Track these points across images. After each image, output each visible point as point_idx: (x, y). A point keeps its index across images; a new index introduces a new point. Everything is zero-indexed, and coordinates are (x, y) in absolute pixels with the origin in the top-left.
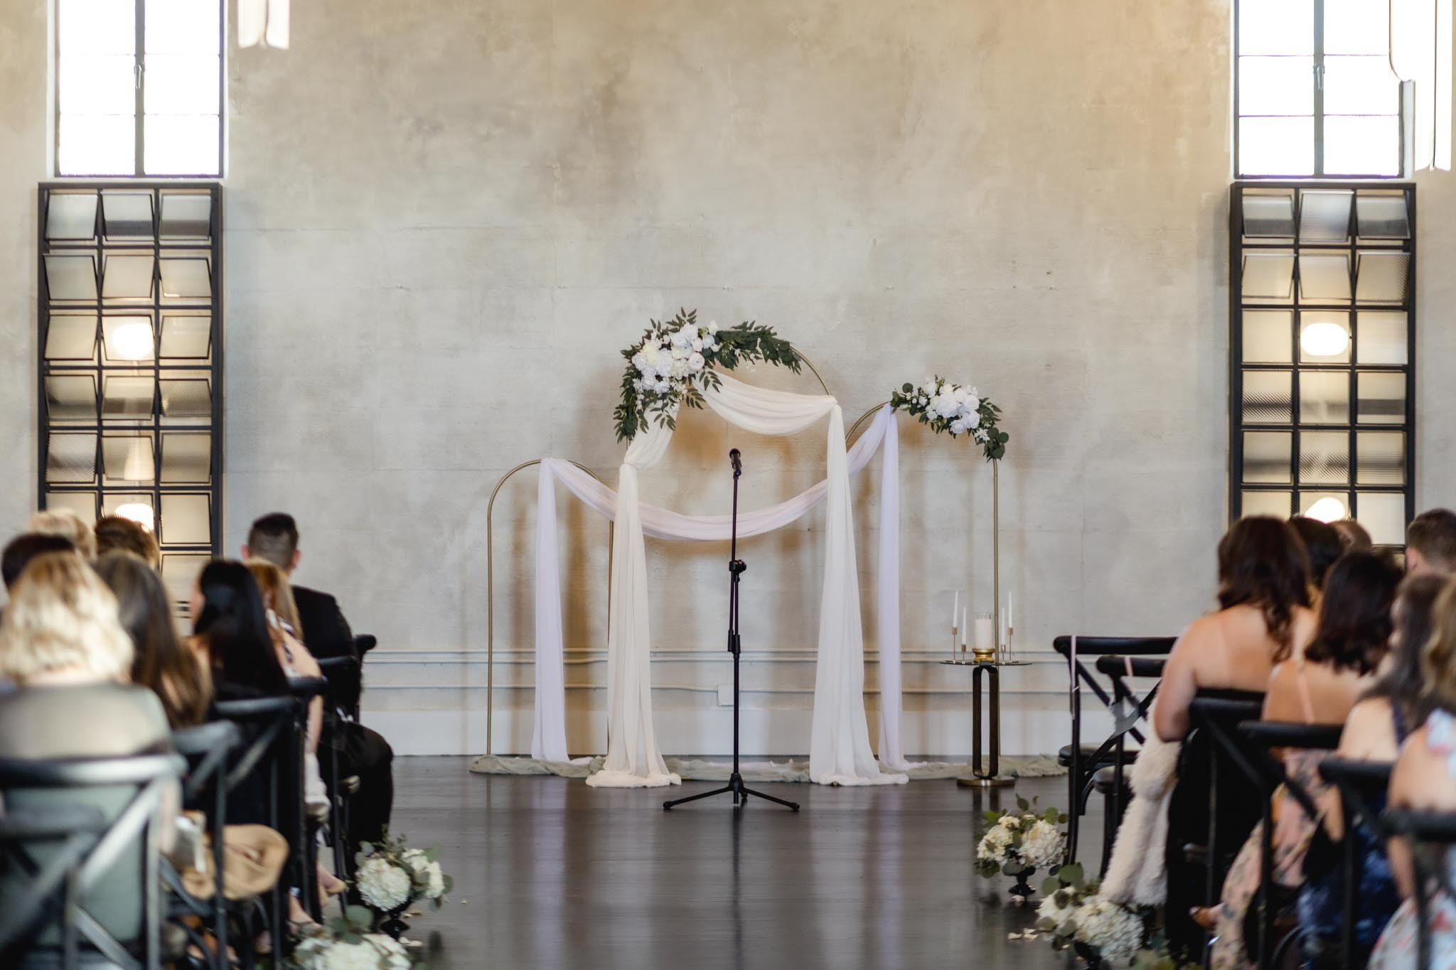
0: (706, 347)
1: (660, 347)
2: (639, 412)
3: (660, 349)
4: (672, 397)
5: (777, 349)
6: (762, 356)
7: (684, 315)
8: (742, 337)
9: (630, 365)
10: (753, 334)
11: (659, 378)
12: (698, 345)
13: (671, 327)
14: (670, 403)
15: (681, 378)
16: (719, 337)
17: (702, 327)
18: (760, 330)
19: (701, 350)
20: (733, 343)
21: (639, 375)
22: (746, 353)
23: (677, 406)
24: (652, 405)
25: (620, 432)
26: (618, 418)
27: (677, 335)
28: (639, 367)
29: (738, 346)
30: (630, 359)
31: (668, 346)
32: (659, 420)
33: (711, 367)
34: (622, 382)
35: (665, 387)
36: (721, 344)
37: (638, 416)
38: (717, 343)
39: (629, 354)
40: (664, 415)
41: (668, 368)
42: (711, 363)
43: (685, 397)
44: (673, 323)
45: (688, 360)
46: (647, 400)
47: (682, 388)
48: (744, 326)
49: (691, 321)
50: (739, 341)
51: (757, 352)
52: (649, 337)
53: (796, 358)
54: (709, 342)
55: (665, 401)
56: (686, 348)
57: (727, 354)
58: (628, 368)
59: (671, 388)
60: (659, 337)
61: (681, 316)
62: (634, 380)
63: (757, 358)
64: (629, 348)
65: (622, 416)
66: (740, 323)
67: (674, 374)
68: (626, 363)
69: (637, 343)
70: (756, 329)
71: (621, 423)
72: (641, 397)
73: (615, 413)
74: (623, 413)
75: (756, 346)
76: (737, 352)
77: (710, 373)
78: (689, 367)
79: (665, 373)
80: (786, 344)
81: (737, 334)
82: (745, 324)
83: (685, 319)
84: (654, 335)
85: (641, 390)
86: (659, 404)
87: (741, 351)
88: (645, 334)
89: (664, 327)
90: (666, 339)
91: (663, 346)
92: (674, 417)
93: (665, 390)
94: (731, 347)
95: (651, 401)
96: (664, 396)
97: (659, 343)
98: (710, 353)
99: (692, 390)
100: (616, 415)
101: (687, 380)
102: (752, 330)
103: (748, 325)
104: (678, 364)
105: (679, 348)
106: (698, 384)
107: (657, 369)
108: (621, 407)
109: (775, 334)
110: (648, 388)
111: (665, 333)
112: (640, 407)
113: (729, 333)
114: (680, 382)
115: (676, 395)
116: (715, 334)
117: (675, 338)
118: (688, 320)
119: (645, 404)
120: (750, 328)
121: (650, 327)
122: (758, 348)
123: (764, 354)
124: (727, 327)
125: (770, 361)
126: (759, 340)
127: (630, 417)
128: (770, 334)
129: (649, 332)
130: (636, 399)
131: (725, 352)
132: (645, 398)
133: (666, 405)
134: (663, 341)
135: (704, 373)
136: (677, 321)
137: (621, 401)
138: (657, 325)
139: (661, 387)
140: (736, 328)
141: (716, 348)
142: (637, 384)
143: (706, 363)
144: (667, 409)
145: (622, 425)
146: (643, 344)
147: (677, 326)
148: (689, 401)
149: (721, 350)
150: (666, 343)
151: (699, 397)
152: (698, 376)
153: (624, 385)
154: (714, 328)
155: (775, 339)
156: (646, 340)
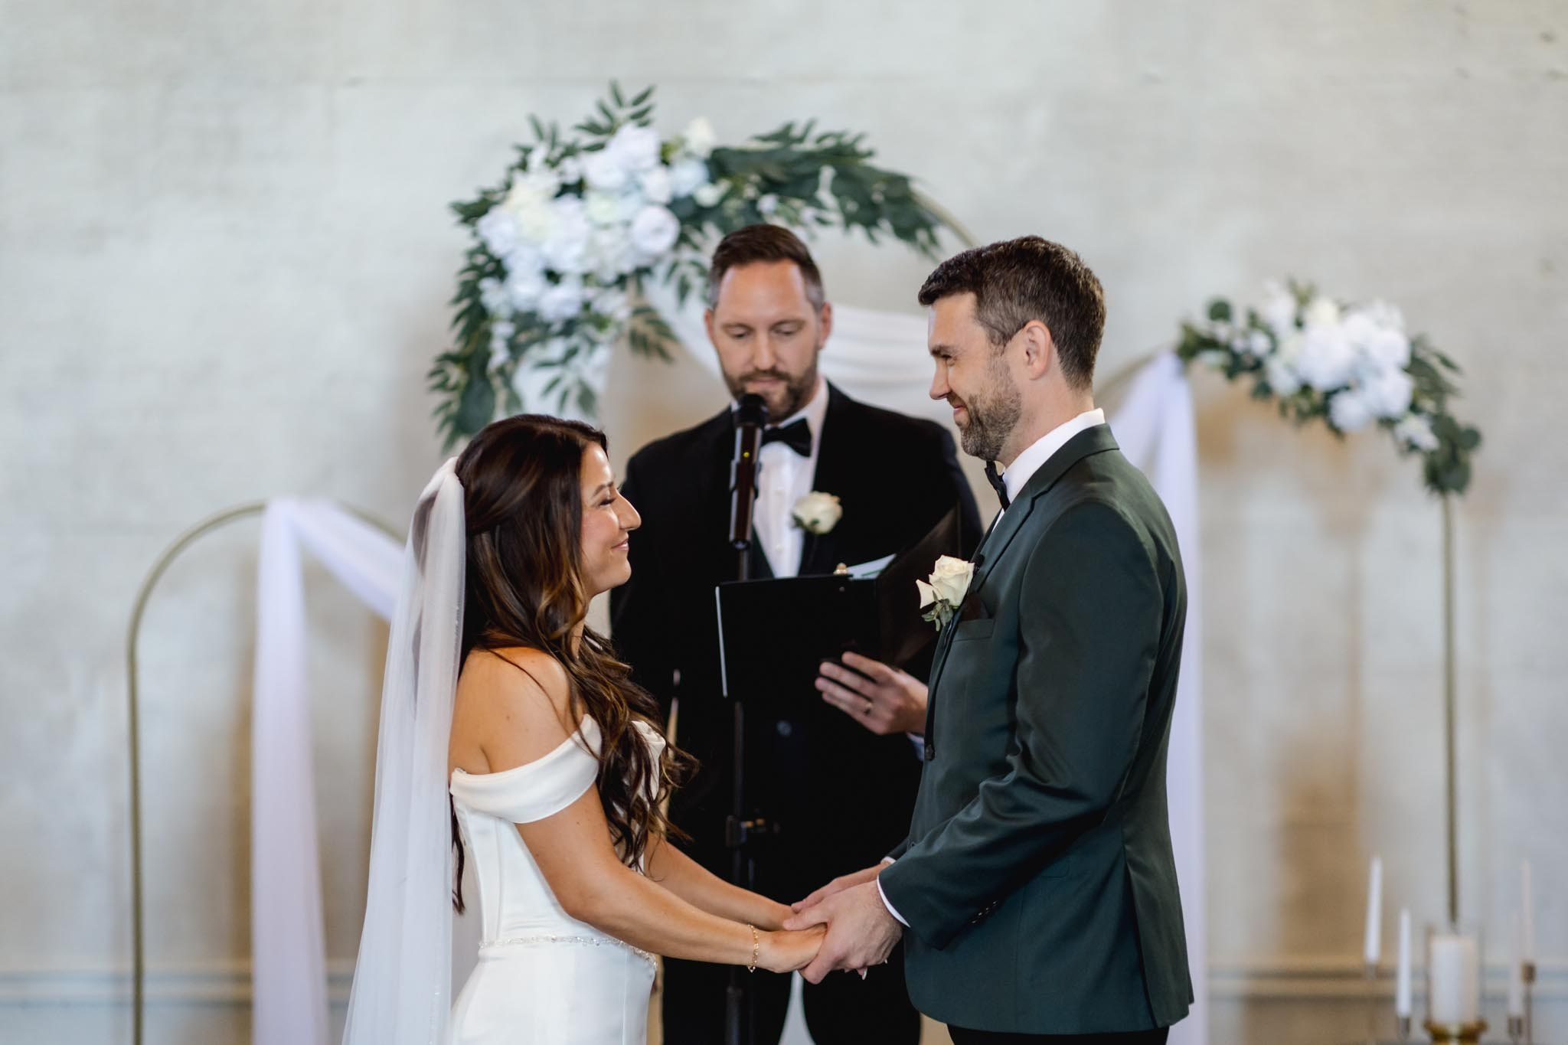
0: (683, 190)
1: (555, 189)
2: (501, 371)
3: (559, 195)
4: (590, 330)
5: (877, 197)
6: (834, 217)
7: (619, 101)
8: (785, 164)
9: (473, 244)
10: (810, 157)
11: (553, 277)
12: (660, 184)
13: (588, 139)
14: (584, 348)
15: (610, 276)
16: (719, 164)
17: (668, 138)
18: (829, 143)
19: (664, 197)
20: (755, 178)
21: (498, 270)
22: (793, 209)
23: (602, 355)
24: (536, 353)
25: (447, 430)
26: (442, 386)
27: (598, 157)
28: (498, 247)
29: (770, 186)
30: (473, 224)
31: (576, 189)
32: (555, 396)
33: (696, 248)
34: (452, 289)
35: (567, 302)
36: (724, 185)
37: (497, 382)
38: (713, 180)
39: (473, 213)
40: (569, 378)
41: (577, 249)
42: (696, 237)
43: (627, 328)
44: (593, 128)
45: (628, 224)
46: (523, 338)
47: (616, 305)
48: (784, 135)
49: (641, 118)
50: (775, 173)
51: (819, 205)
52: (523, 166)
53: (930, 218)
54: (690, 179)
55: (575, 340)
56: (625, 193)
57: (740, 212)
58: (472, 254)
59: (587, 306)
60: (552, 163)
61: (610, 104)
62: (488, 285)
63: (822, 222)
64: (471, 196)
65: (453, 381)
66: (773, 126)
67: (590, 265)
68: (462, 239)
69: (492, 180)
70: (820, 140)
71: (448, 404)
72: (502, 330)
73: (433, 374)
74: (456, 374)
75: (816, 187)
76: (768, 203)
77: (694, 263)
78: (633, 247)
79: (568, 262)
80: (898, 182)
81: (767, 155)
82: (788, 128)
83: (622, 114)
84: (536, 159)
85: (505, 312)
86: (556, 349)
87: (781, 201)
88: (515, 158)
89: (567, 136)
90: (571, 169)
91: (565, 190)
92: (598, 383)
93: (571, 311)
94: (750, 192)
95: (532, 342)
96: (569, 327)
97: (551, 181)
98: (688, 210)
99: (644, 312)
100: (437, 380)
101: (631, 286)
102: (809, 146)
103: (796, 132)
104: (605, 238)
105: (607, 193)
106: (661, 295)
107: (548, 249)
108: (448, 358)
109: (870, 154)
110: (524, 307)
111: (570, 151)
112: (499, 355)
113: (743, 153)
114: (615, 290)
115: (601, 322)
116: (704, 152)
117: (598, 168)
118: (634, 117)
119: (516, 349)
120: (801, 140)
121: (528, 138)
122: (825, 195)
123: (843, 209)
124: (741, 137)
125: (858, 232)
126: (827, 174)
127: (478, 386)
128: (856, 155)
129: (527, 151)
130: (488, 336)
131: (733, 204)
132: (518, 332)
133: (572, 353)
134: (561, 173)
135: (674, 266)
136: (602, 120)
137: (449, 340)
138: (546, 130)
139: (559, 302)
140: (765, 139)
141: (708, 195)
142: (492, 294)
143: (683, 239)
144: (577, 361)
145: (455, 408)
146: (508, 186)
147: (601, 132)
148: (639, 343)
149: (725, 198)
150: (571, 179)
151: (663, 329)
152: (661, 270)
153: (458, 300)
154: (702, 137)
155: (872, 171)
156: (518, 176)
